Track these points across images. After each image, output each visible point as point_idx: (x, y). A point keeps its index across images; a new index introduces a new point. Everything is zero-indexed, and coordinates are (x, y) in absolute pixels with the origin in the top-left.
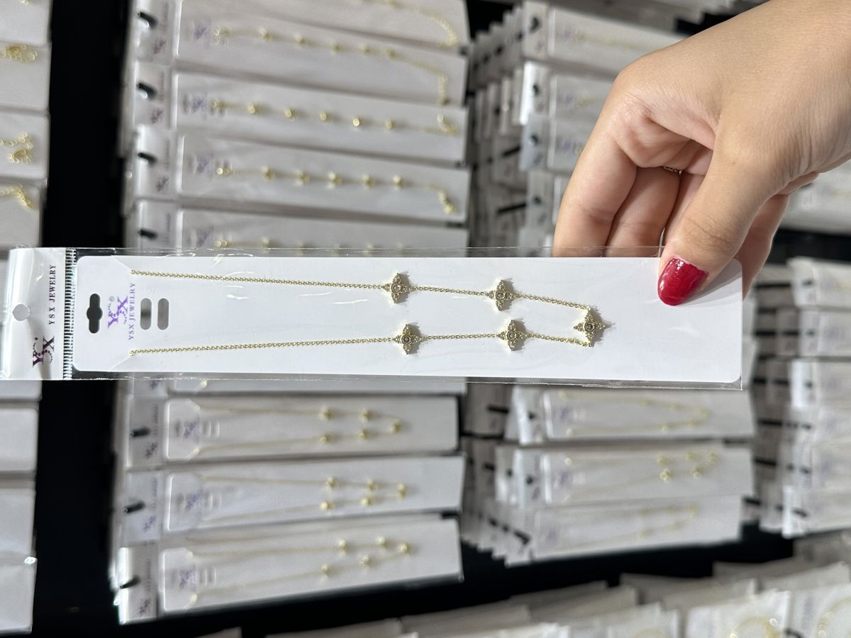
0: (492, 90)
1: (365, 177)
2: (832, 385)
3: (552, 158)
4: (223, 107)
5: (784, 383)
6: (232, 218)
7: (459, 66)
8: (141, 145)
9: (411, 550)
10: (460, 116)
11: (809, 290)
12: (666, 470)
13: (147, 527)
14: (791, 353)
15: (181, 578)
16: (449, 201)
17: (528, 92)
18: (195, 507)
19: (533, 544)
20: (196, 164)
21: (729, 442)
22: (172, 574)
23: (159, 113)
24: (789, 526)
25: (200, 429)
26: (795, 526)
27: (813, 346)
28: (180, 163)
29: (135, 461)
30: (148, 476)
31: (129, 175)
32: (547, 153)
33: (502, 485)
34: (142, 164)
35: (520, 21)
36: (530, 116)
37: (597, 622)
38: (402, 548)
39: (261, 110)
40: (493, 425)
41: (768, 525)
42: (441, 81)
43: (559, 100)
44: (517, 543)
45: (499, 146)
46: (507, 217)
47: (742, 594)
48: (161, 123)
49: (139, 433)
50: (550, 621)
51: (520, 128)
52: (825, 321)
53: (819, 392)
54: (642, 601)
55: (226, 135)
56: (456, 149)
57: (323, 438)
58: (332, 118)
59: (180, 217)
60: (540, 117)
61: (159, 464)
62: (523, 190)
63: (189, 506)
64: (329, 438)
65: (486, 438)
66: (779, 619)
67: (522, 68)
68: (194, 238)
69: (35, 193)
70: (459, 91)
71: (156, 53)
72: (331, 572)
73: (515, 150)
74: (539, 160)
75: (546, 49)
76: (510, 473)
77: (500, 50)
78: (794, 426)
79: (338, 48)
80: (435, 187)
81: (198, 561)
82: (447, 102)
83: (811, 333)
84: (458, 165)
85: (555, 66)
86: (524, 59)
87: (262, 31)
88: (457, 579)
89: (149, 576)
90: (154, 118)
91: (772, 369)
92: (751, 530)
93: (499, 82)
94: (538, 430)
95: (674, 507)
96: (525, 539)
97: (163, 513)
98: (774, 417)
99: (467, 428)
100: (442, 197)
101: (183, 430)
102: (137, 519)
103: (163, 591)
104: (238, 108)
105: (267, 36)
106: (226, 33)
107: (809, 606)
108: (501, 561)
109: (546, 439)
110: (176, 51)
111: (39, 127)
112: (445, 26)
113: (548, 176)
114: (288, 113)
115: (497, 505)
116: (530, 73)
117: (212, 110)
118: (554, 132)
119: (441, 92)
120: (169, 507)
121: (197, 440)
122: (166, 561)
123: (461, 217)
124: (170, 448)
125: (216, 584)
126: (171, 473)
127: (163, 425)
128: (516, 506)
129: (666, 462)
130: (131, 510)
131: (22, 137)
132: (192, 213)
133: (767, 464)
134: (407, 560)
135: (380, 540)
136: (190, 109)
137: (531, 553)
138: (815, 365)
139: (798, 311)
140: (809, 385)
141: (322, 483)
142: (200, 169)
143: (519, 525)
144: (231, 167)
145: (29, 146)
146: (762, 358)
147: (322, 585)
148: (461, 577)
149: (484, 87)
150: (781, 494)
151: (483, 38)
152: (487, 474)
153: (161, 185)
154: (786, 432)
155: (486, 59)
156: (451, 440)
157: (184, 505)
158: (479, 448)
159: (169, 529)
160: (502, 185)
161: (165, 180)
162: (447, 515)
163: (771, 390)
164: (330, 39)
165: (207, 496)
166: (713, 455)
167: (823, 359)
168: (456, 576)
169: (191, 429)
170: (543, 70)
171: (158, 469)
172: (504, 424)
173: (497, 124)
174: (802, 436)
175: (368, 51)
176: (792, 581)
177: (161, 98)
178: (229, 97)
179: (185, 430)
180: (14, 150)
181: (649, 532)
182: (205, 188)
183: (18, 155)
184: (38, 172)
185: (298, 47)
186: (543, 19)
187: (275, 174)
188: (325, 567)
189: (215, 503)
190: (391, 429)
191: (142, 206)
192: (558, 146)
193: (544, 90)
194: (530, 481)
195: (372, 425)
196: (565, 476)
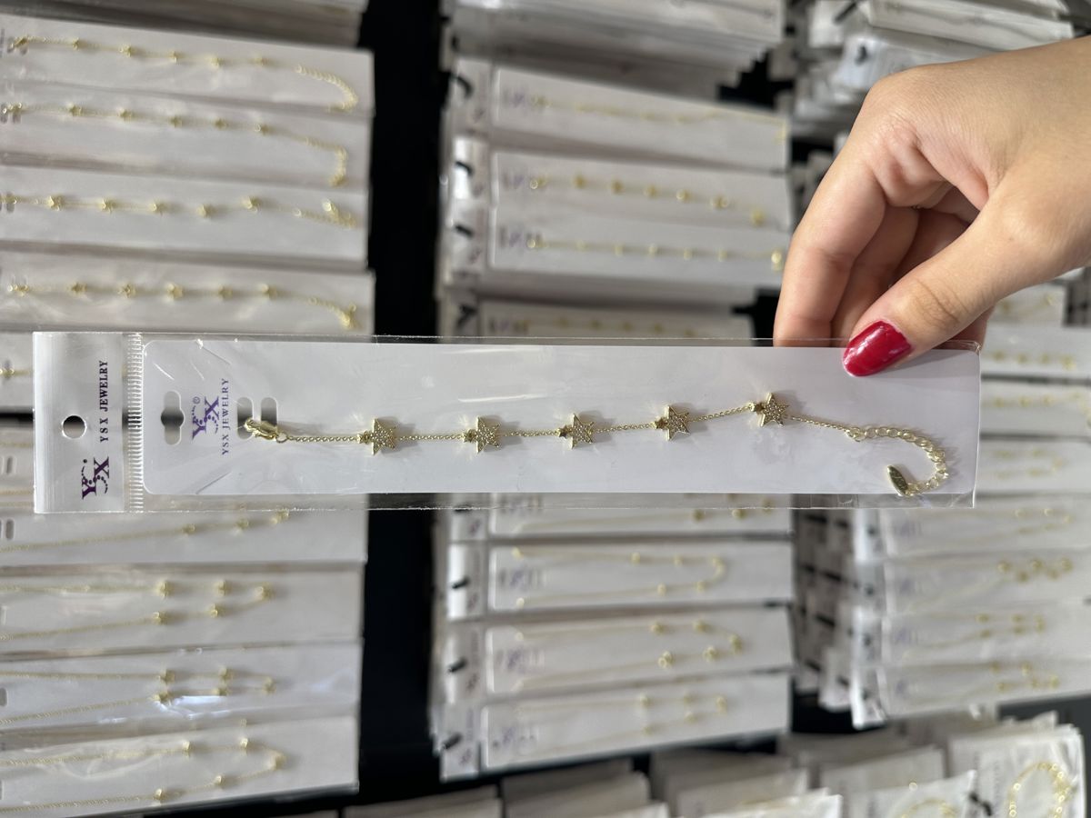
1: (215, 287)
3: (496, 254)
4: (11, 201)
32: (486, 248)
43: (505, 180)
53: (889, 541)
57: (158, 620)
58: (168, 208)
60: (478, 203)
64: (166, 620)
75: (488, 118)
79: (176, 121)
82: (344, 184)
85: (497, 140)
87: (70, 105)
104: (31, 202)
114: (101, 205)
118: (495, 219)
135: (244, 742)
140: (874, 531)
164: (167, 109)
170: (477, 145)
175: (220, 123)
178: (18, 188)
185: (121, 122)
187: (86, 288)
188: (158, 791)
192: (503, 239)
193: (482, 170)
195: (229, 600)
196: (514, 659)
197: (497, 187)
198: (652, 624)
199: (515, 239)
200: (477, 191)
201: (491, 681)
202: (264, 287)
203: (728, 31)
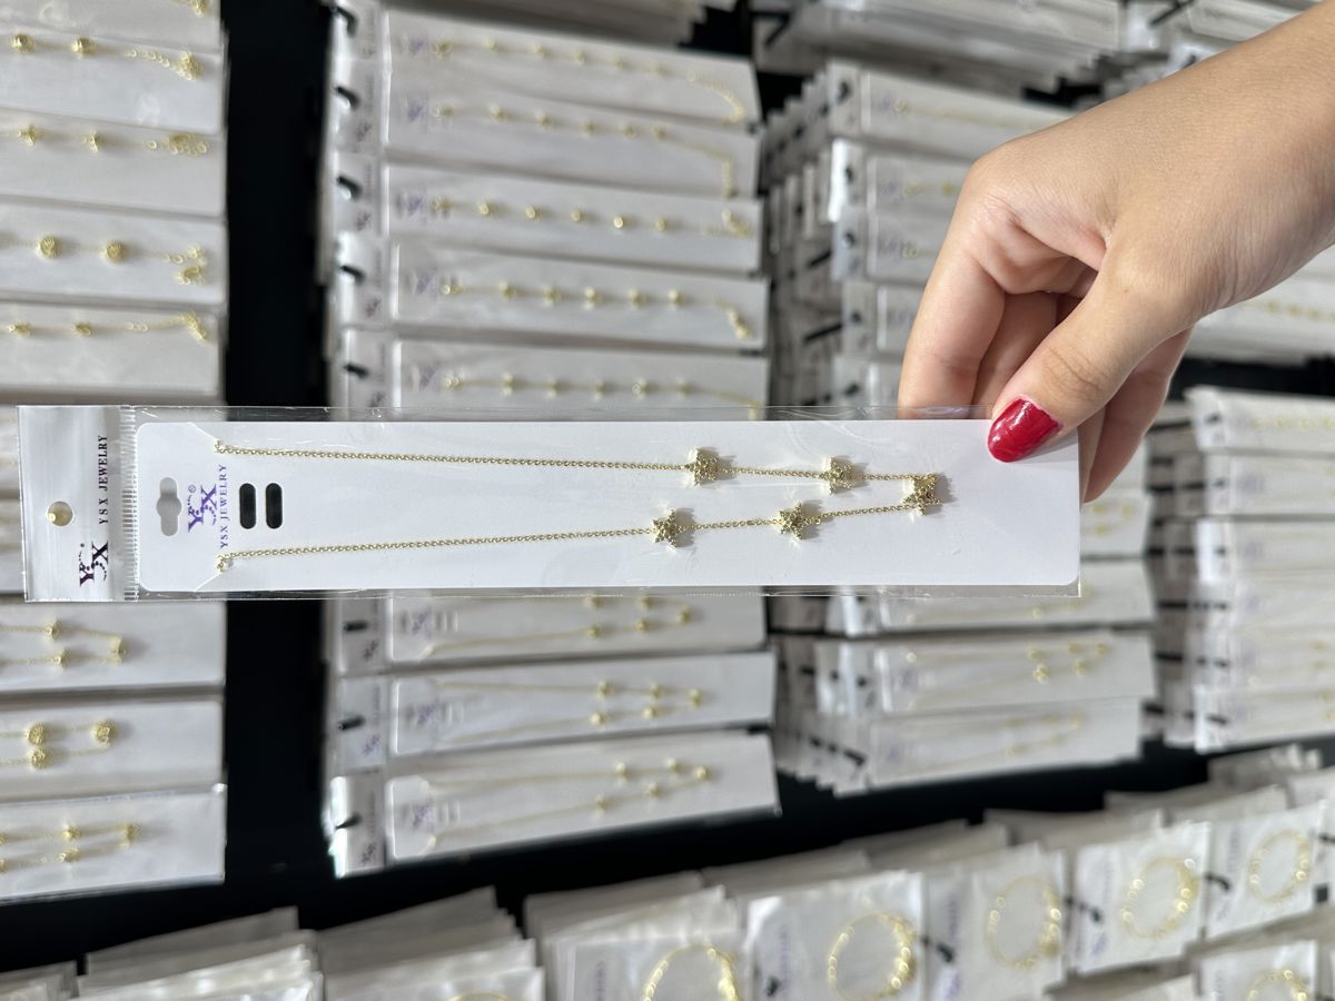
0: (792, 185)
1: (632, 293)
2: (1252, 551)
3: (874, 262)
4: (446, 207)
5: (1188, 552)
6: (463, 349)
7: (748, 149)
8: (345, 257)
9: (711, 775)
10: (753, 210)
11: (1216, 428)
12: (1039, 667)
13: (368, 749)
14: (1194, 513)
15: (414, 815)
16: (742, 321)
17: (838, 178)
18: (429, 722)
19: (871, 768)
20: (415, 280)
21: (1119, 628)
22: (403, 811)
23: (366, 217)
24: (1204, 738)
25: (432, 622)
26: (1212, 738)
27: (1225, 501)
28: (395, 280)
29: (351, 665)
30: (369, 682)
31: (333, 300)
32: (866, 256)
33: (826, 693)
34: (346, 281)
35: (825, 91)
36: (843, 210)
37: (958, 870)
38: (699, 772)
39: (495, 210)
40: (810, 615)
41: (1176, 738)
42: (726, 166)
43: (879, 188)
44: (848, 765)
45: (804, 254)
46: (818, 345)
47: (1146, 829)
48: (369, 231)
49: (353, 627)
50: (896, 867)
51: (829, 226)
52: (1236, 469)
53: (1233, 561)
54: (1015, 841)
55: (450, 242)
56: (748, 254)
57: (590, 632)
58: (588, 217)
59: (397, 352)
60: (856, 210)
61: (382, 667)
62: (837, 310)
63: (422, 720)
64: (600, 632)
65: (802, 633)
66: (1196, 860)
67: (830, 149)
68: (416, 376)
69: (212, 322)
70: (749, 181)
71: (359, 140)
72: (608, 805)
73: (825, 257)
74: (857, 266)
75: (860, 124)
76: (835, 676)
77: (799, 132)
78: (1204, 606)
79: (592, 128)
80: (723, 304)
81: (436, 793)
82: (734, 194)
83: (1221, 484)
84: (752, 275)
85: (874, 145)
86: (831, 138)
87: (494, 109)
88: (772, 814)
89: (372, 814)
90: (360, 224)
91: (1171, 537)
92: (1154, 748)
93: (800, 174)
94: (868, 617)
95: (1051, 715)
96: (859, 760)
97: (388, 732)
98: (1177, 597)
99: (777, 623)
100: (732, 317)
101: (411, 622)
102: (354, 739)
103: (392, 834)
104: (466, 208)
105: (501, 115)
106: (448, 112)
107: (1235, 842)
108: (829, 792)
109: (880, 626)
110: (385, 137)
111: (214, 238)
112: (728, 99)
113: (869, 287)
114: (530, 214)
115: (819, 718)
116: (840, 154)
117: (434, 212)
118: (874, 229)
119: (725, 182)
120: (396, 723)
121: (429, 636)
122: (396, 792)
123: (758, 342)
124: (395, 648)
125: (460, 823)
126: (398, 677)
127: (384, 616)
128: (846, 717)
129: (1040, 656)
130: (346, 726)
131: (193, 252)
132: (411, 344)
133: (1171, 659)
134: (706, 788)
135: (670, 762)
136: (406, 212)
137: (867, 781)
138: (1228, 527)
139: (1201, 456)
140: (1221, 551)
141: (591, 688)
142: (421, 287)
143: (850, 742)
144: (460, 284)
145: (202, 263)
146: (1158, 523)
147: (596, 822)
148: (777, 810)
149: (781, 182)
150: (1191, 697)
151: (777, 120)
152: (806, 679)
153: (371, 308)
154: (1194, 615)
155: (782, 146)
156: (757, 633)
157: (415, 720)
158: (794, 647)
159: (396, 750)
160: (808, 304)
161: (376, 303)
162: (755, 729)
163: (1172, 562)
164: (581, 116)
165: (444, 708)
166: (1101, 646)
167: (1239, 518)
168: (772, 808)
169: (421, 622)
170: (858, 151)
171: (381, 673)
172: (824, 613)
173: (799, 225)
174: (1215, 618)
175: (630, 130)
176: (1212, 811)
177: (369, 196)
178: (454, 193)
179: (412, 623)
180: (184, 269)
181: (1021, 749)
182: (430, 311)
183: (189, 274)
184: (215, 294)
185: (541, 129)
186: (854, 85)
187: (517, 292)
188: (599, 798)
189: (456, 719)
190: (678, 618)
191: (349, 337)
192: (881, 247)
193: (859, 176)
194: (862, 682)
195: (653, 614)
196: (907, 677)
197: (872, 197)
198: (1029, 648)
199: (892, 247)
200: (856, 197)
201: (886, 701)
202: (672, 295)
203: (1073, 39)
